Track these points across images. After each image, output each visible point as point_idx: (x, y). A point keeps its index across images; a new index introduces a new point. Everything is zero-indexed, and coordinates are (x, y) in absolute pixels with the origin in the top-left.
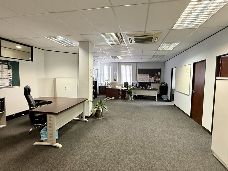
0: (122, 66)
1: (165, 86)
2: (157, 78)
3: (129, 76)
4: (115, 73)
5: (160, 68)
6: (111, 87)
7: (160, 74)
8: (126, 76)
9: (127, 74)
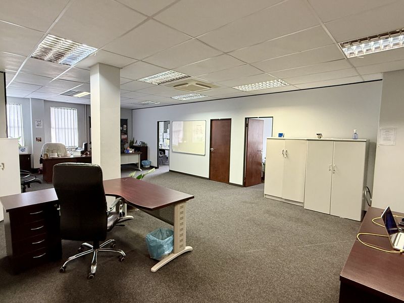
0: (52, 109)
1: (143, 146)
2: (123, 135)
3: (69, 130)
4: (36, 124)
5: (126, 118)
6: (58, 155)
7: (127, 128)
8: (64, 130)
9: (66, 127)
